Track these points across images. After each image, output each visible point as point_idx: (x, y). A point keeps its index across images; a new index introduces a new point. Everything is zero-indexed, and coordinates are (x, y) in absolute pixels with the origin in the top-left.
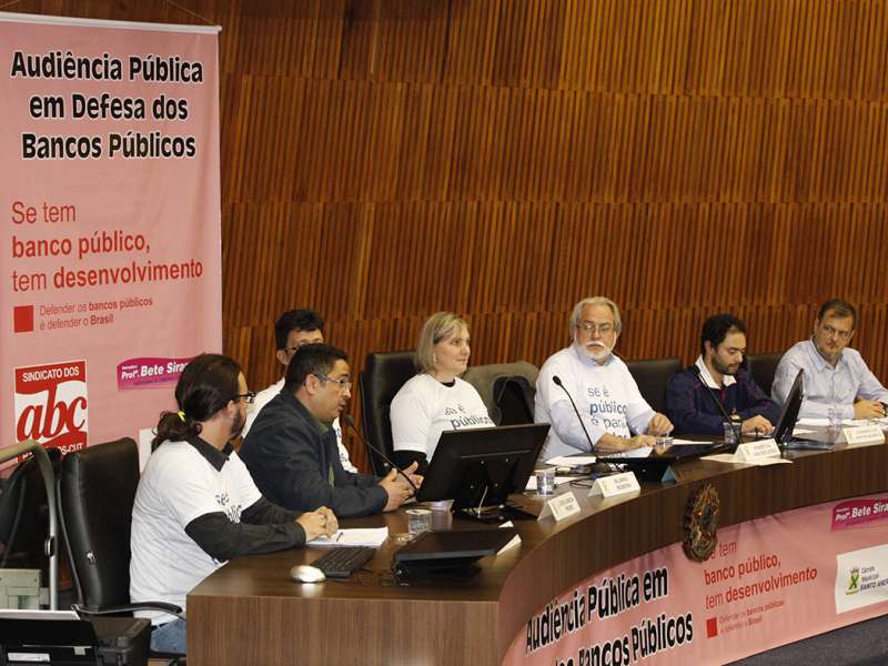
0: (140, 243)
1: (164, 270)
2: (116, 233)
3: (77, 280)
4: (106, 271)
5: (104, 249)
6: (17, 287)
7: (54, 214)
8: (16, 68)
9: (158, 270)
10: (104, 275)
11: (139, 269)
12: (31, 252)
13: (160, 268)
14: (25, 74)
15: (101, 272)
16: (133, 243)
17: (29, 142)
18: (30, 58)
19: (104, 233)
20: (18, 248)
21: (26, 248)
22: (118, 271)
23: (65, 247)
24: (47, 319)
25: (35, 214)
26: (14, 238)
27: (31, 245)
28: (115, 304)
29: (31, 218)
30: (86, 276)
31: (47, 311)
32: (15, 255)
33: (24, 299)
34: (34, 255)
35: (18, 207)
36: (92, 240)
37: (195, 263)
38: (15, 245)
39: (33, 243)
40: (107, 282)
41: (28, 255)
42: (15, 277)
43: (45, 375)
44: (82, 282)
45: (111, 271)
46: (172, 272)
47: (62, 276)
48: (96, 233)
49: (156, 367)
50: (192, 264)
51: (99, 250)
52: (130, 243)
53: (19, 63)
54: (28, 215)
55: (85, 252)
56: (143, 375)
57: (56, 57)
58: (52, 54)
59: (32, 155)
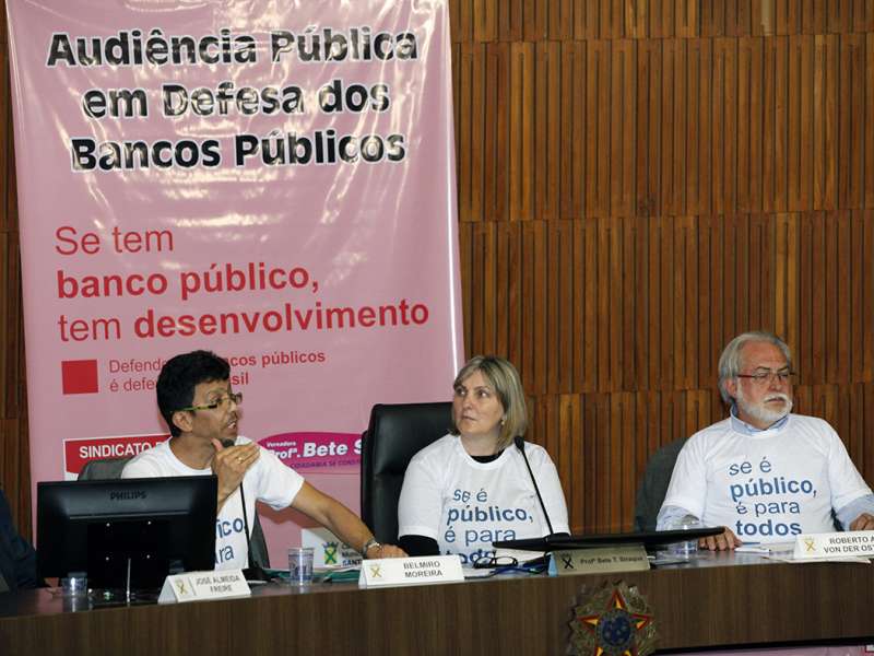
0: (300, 278)
1: (346, 316)
2: (252, 266)
3: (179, 326)
4: (234, 317)
5: (230, 287)
6: (68, 334)
7: (131, 241)
8: (55, 55)
9: (335, 316)
10: (230, 322)
11: (297, 313)
12: (90, 291)
13: (340, 312)
14: (73, 62)
15: (223, 318)
16: (286, 278)
17: (84, 149)
18: (82, 41)
19: (229, 266)
20: (68, 287)
21: (81, 285)
22: (257, 315)
23: (157, 285)
24: (122, 377)
25: (98, 242)
26: (60, 274)
27: (90, 282)
28: (252, 361)
29: (90, 248)
30: (196, 323)
31: (122, 367)
32: (62, 294)
33: (79, 352)
34: (96, 293)
35: (65, 234)
36: (207, 275)
37: (411, 304)
38: (61, 282)
39: (96, 281)
40: (236, 330)
41: (85, 293)
42: (62, 322)
43: (120, 450)
44: (187, 330)
45: (244, 316)
46: (361, 317)
47: (150, 321)
48: (213, 266)
49: (332, 445)
50: (403, 307)
51: (219, 287)
52: (278, 279)
53: (61, 48)
54: (84, 243)
55: (194, 290)
56: (306, 454)
57: (131, 38)
58: (124, 36)
59: (91, 165)
